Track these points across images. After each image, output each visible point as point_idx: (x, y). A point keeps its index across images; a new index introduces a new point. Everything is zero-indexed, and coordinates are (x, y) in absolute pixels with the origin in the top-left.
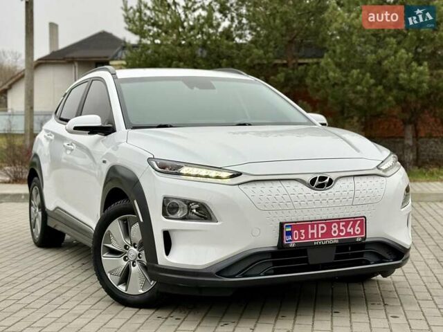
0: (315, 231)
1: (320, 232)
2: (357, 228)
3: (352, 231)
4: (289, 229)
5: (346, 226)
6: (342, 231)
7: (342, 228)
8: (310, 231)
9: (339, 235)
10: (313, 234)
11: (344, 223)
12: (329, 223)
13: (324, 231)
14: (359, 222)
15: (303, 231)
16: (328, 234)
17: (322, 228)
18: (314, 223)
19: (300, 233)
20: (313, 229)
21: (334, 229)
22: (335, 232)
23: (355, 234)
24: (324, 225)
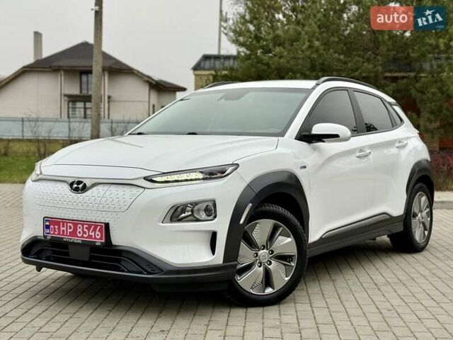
0: (65, 229)
1: (69, 230)
2: (97, 233)
3: (93, 234)
4: (47, 223)
5: (88, 229)
6: (84, 233)
7: (85, 230)
8: (62, 228)
9: (82, 237)
10: (63, 231)
11: (87, 226)
12: (76, 223)
13: (71, 230)
14: (99, 227)
15: (57, 227)
16: (74, 233)
17: (70, 227)
18: (64, 221)
19: (55, 228)
20: (63, 227)
21: (79, 230)
22: (80, 233)
23: (95, 238)
24: (71, 225)
